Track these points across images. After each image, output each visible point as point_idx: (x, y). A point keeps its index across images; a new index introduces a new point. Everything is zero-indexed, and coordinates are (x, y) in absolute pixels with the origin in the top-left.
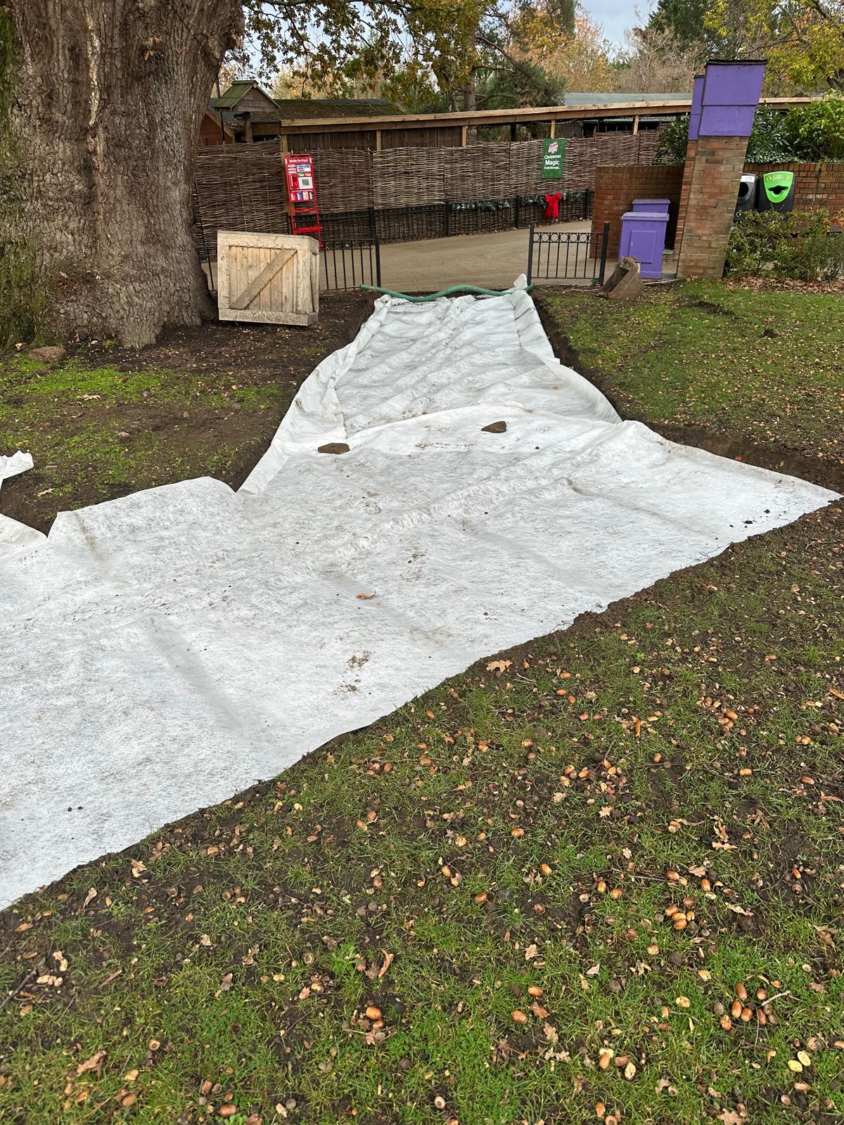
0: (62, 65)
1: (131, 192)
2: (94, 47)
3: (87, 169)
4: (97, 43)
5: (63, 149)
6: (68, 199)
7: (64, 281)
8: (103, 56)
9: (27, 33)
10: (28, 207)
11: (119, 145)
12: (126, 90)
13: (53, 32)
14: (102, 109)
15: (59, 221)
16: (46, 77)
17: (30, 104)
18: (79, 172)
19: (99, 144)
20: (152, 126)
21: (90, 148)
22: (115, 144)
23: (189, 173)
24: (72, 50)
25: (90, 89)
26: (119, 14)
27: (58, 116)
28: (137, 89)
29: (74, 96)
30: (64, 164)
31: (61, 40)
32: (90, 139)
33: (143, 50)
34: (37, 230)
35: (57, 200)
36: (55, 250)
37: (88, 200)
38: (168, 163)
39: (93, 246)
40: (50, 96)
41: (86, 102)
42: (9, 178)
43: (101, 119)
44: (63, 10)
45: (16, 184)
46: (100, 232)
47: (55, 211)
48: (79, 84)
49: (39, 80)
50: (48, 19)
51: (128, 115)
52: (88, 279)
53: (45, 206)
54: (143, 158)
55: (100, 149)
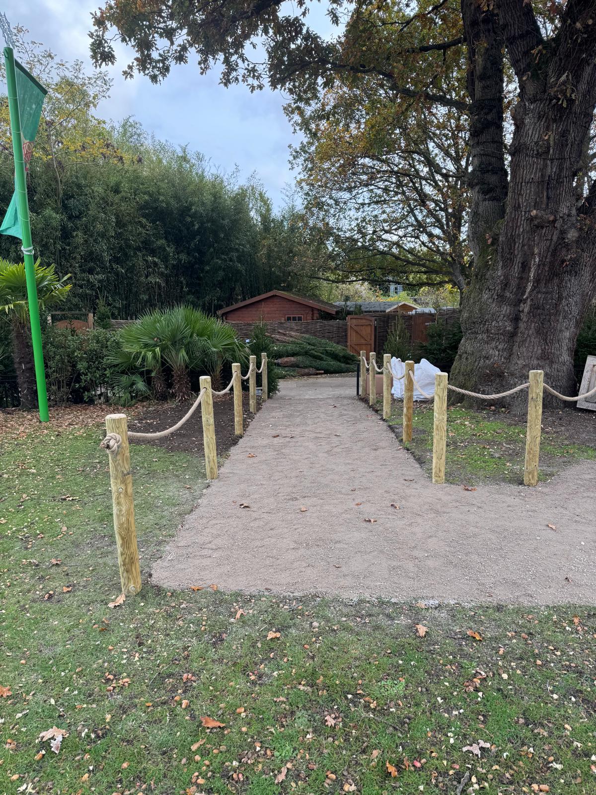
0: (516, 270)
1: (538, 332)
2: (535, 261)
3: (516, 319)
4: (537, 260)
5: (506, 309)
6: (502, 334)
7: (487, 375)
8: (539, 265)
9: (502, 256)
10: (480, 337)
11: (538, 308)
12: (549, 280)
13: (516, 256)
14: (532, 291)
15: (493, 344)
16: (506, 277)
17: (495, 289)
18: (511, 321)
19: (526, 308)
20: (560, 298)
21: (521, 309)
22: (535, 307)
23: (577, 324)
24: (522, 264)
25: (528, 281)
26: (552, 246)
27: (508, 294)
28: (556, 281)
29: (519, 285)
30: (504, 317)
31: (519, 259)
32: (522, 305)
33: (563, 261)
34: (481, 348)
35: (496, 334)
36: (487, 358)
37: (513, 335)
38: (565, 318)
39: (509, 358)
40: (506, 285)
41: (525, 287)
42: (474, 323)
43: (530, 295)
44: (523, 246)
45: (477, 326)
46: (514, 351)
47: (493, 339)
48: (523, 279)
49: (502, 277)
50: (514, 250)
51: (547, 293)
52: (500, 375)
53: (488, 337)
54: (550, 314)
55: (526, 310)
